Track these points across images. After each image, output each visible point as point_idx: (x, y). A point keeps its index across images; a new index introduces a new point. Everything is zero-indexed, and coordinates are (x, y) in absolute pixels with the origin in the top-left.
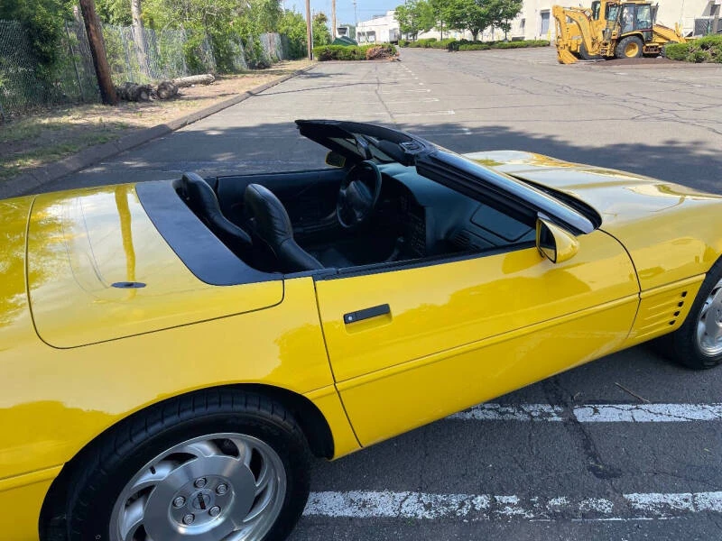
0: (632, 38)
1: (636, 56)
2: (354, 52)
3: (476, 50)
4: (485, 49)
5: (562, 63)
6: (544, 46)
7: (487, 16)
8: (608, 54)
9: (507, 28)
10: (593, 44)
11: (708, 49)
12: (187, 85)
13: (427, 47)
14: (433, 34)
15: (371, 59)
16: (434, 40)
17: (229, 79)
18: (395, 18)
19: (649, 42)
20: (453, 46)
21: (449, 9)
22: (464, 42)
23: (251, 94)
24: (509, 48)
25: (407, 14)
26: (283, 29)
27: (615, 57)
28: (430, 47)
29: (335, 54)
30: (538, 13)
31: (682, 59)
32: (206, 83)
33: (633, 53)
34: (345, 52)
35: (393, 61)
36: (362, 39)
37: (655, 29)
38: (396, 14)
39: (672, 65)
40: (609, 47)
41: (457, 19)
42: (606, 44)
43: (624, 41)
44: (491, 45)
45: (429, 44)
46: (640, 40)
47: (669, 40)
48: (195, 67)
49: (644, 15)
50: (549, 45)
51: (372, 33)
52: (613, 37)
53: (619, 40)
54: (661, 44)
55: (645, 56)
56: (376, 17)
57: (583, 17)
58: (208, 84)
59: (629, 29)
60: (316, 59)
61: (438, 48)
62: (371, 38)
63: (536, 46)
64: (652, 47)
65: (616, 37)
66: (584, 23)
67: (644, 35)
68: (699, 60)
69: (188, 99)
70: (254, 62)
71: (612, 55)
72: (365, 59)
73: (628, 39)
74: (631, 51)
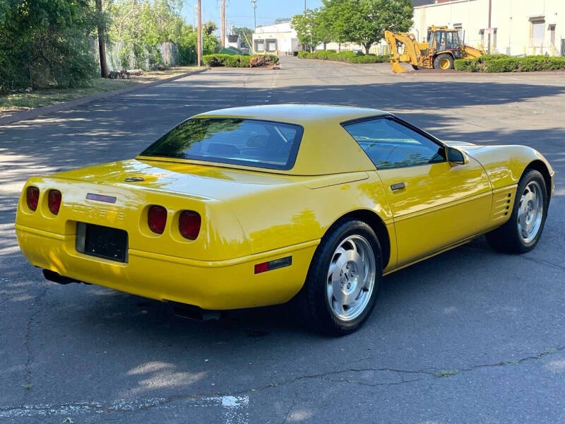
0: (445, 55)
1: (449, 69)
2: (239, 61)
5: (394, 71)
8: (428, 66)
14: (333, 46)
15: (254, 66)
19: (457, 58)
27: (433, 68)
29: (222, 62)
34: (231, 59)
35: (274, 69)
36: (260, 47)
38: (294, 23)
40: (428, 60)
43: (439, 58)
46: (450, 58)
52: (430, 55)
53: (435, 57)
56: (279, 21)
57: (408, 39)
65: (432, 55)
66: (410, 44)
67: (453, 53)
71: (431, 66)
72: (249, 67)
73: (441, 56)
74: (445, 65)
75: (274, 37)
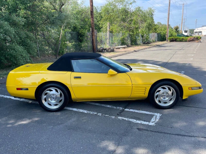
2: (183, 39)
12: (119, 48)
15: (189, 41)
17: (133, 47)
23: (135, 51)
26: (159, 32)
29: (176, 40)
32: (124, 48)
36: (196, 34)
48: (123, 43)
51: (201, 32)
56: (203, 26)
58: (125, 48)
60: (169, 41)
62: (200, 34)
69: (116, 52)
70: (145, 42)
72: (187, 41)
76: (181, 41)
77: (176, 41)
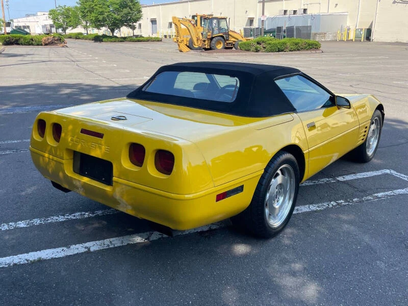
0: (219, 38)
1: (222, 48)
2: (32, 40)
3: (115, 42)
4: (121, 41)
5: (181, 51)
6: (158, 41)
7: (121, 21)
8: (206, 47)
9: (133, 28)
10: (197, 40)
11: (260, 44)
13: (76, 38)
15: (46, 45)
16: (81, 34)
18: (49, 18)
19: (228, 40)
20: (98, 39)
21: (93, 14)
22: (104, 36)
24: (136, 41)
25: (58, 15)
27: (210, 49)
28: (79, 38)
29: (17, 40)
30: (149, 20)
31: (248, 50)
33: (220, 46)
34: (25, 39)
35: (63, 47)
37: (230, 33)
38: (50, 14)
39: (244, 53)
40: (207, 42)
41: (99, 21)
42: (204, 41)
43: (214, 39)
44: (124, 39)
45: (78, 37)
46: (223, 40)
47: (238, 39)
49: (223, 24)
50: (161, 41)
51: (26, 27)
52: (208, 37)
53: (212, 39)
54: (235, 41)
55: (226, 48)
56: (28, 16)
57: (190, 24)
59: (216, 33)
61: (86, 39)
63: (154, 41)
64: (230, 43)
65: (210, 37)
66: (191, 28)
67: (225, 36)
68: (257, 51)
71: (209, 47)
72: (42, 45)
73: (217, 38)
74: (219, 46)
75: (27, 24)
76: (29, 45)
77: (18, 44)
